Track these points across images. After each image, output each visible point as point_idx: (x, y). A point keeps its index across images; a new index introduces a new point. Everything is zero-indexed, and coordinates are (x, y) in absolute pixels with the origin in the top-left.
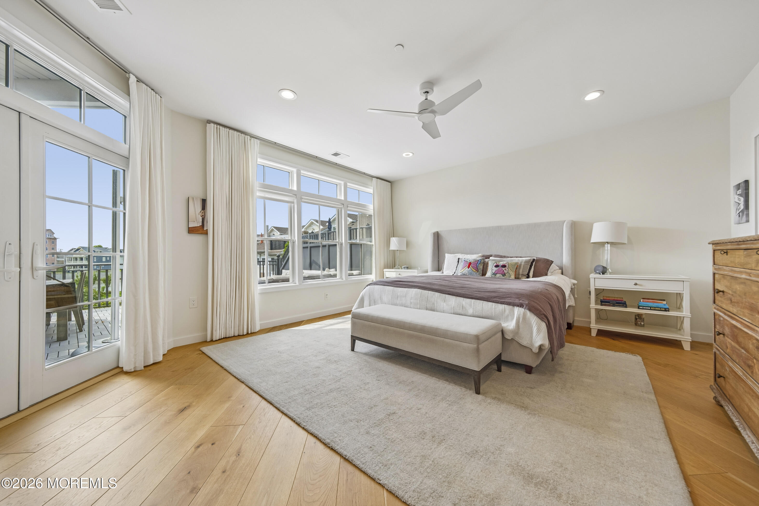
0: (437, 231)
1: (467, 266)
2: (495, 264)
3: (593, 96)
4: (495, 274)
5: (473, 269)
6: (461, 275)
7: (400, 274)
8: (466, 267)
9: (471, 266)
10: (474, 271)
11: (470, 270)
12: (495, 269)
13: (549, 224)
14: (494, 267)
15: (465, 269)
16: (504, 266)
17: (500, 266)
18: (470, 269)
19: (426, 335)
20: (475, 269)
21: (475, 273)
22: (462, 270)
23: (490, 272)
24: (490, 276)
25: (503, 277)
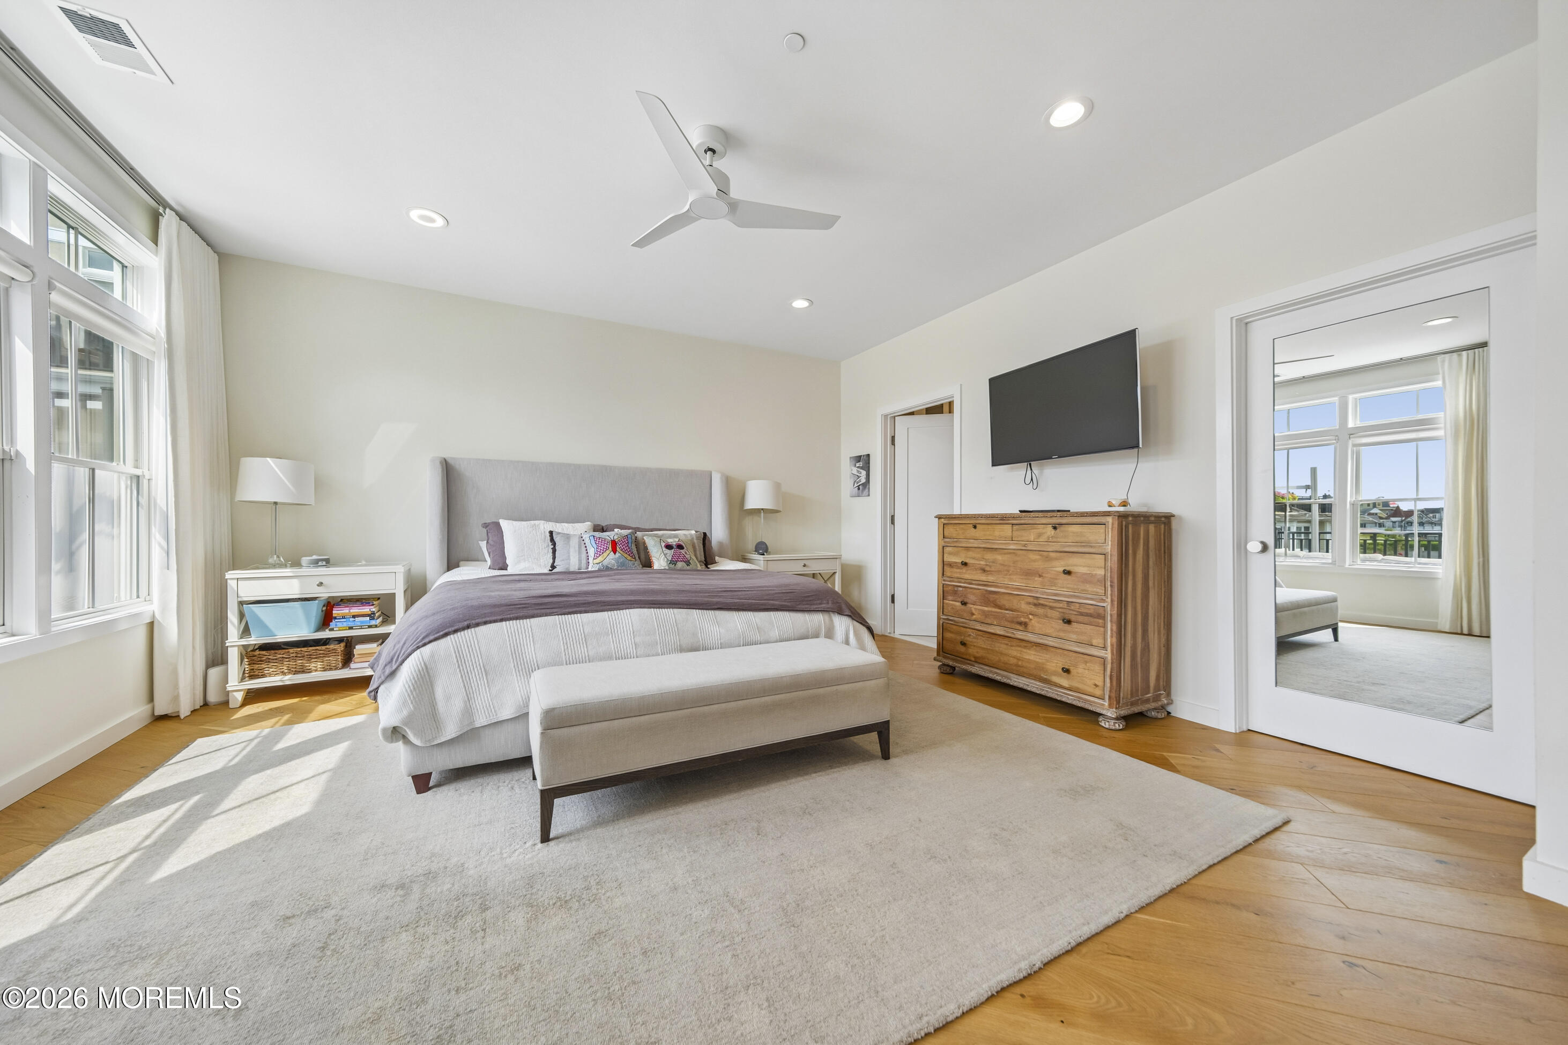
0: (445, 457)
1: (610, 548)
2: (663, 544)
3: (800, 304)
4: (673, 562)
5: (626, 556)
6: (599, 570)
7: (321, 584)
8: (608, 552)
9: (618, 549)
10: (629, 558)
11: (619, 558)
12: (670, 553)
13: (691, 474)
14: (664, 549)
15: (605, 554)
16: (680, 547)
17: (675, 547)
18: (618, 554)
19: (801, 692)
20: (629, 555)
21: (631, 563)
22: (600, 559)
23: (664, 559)
24: (667, 568)
25: (688, 568)
